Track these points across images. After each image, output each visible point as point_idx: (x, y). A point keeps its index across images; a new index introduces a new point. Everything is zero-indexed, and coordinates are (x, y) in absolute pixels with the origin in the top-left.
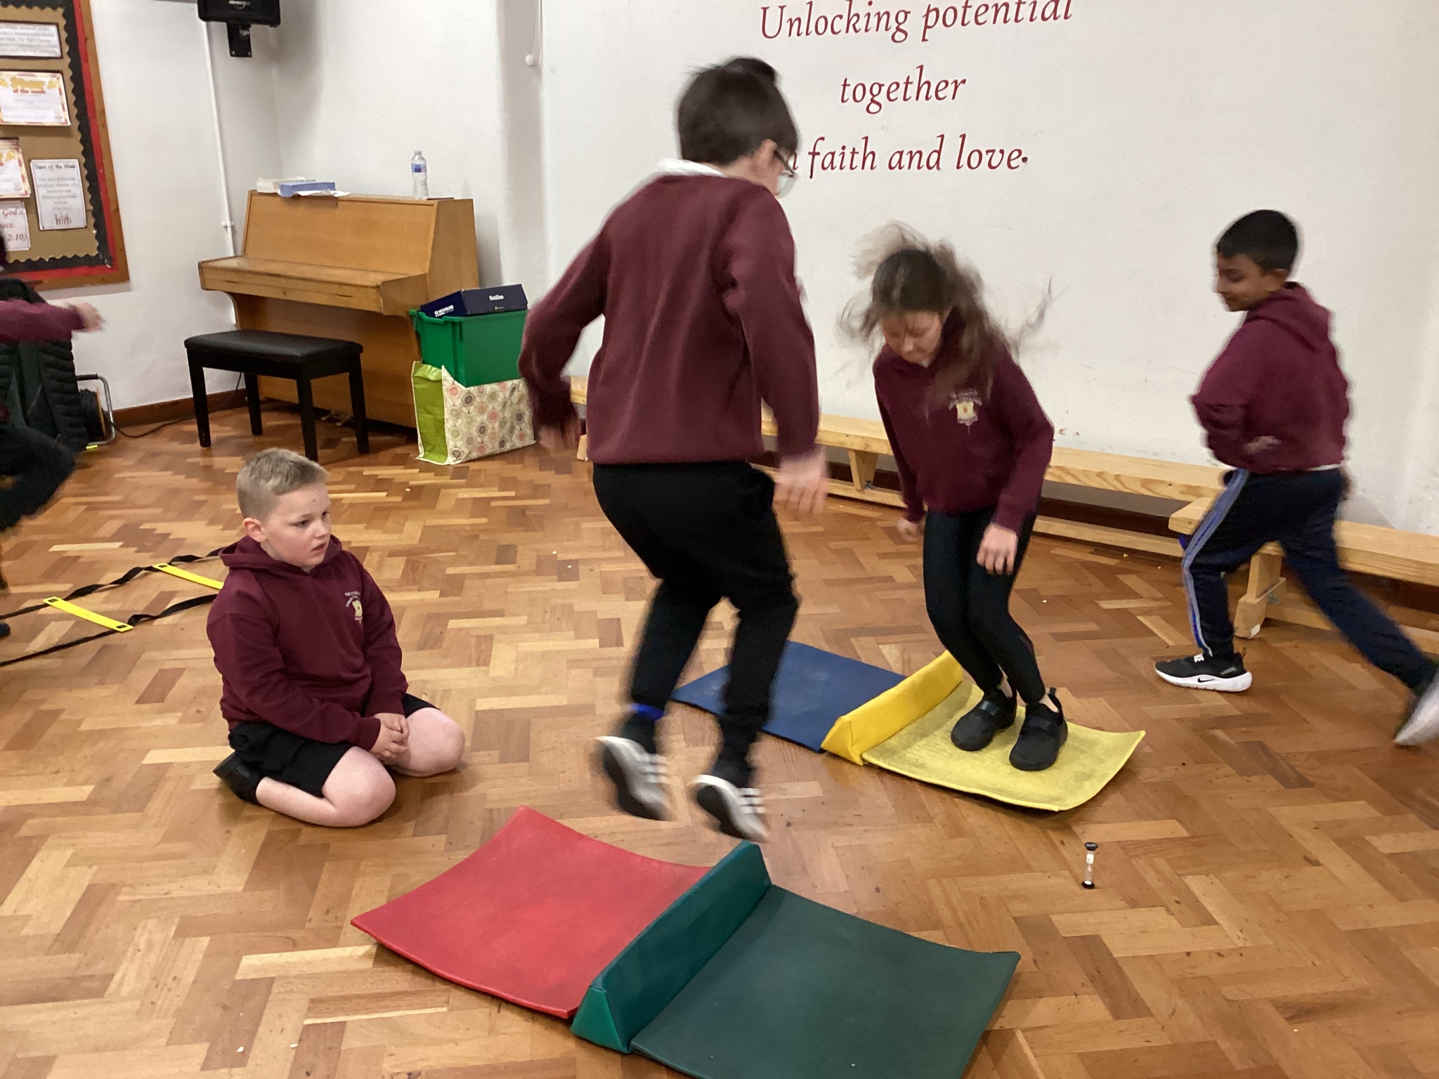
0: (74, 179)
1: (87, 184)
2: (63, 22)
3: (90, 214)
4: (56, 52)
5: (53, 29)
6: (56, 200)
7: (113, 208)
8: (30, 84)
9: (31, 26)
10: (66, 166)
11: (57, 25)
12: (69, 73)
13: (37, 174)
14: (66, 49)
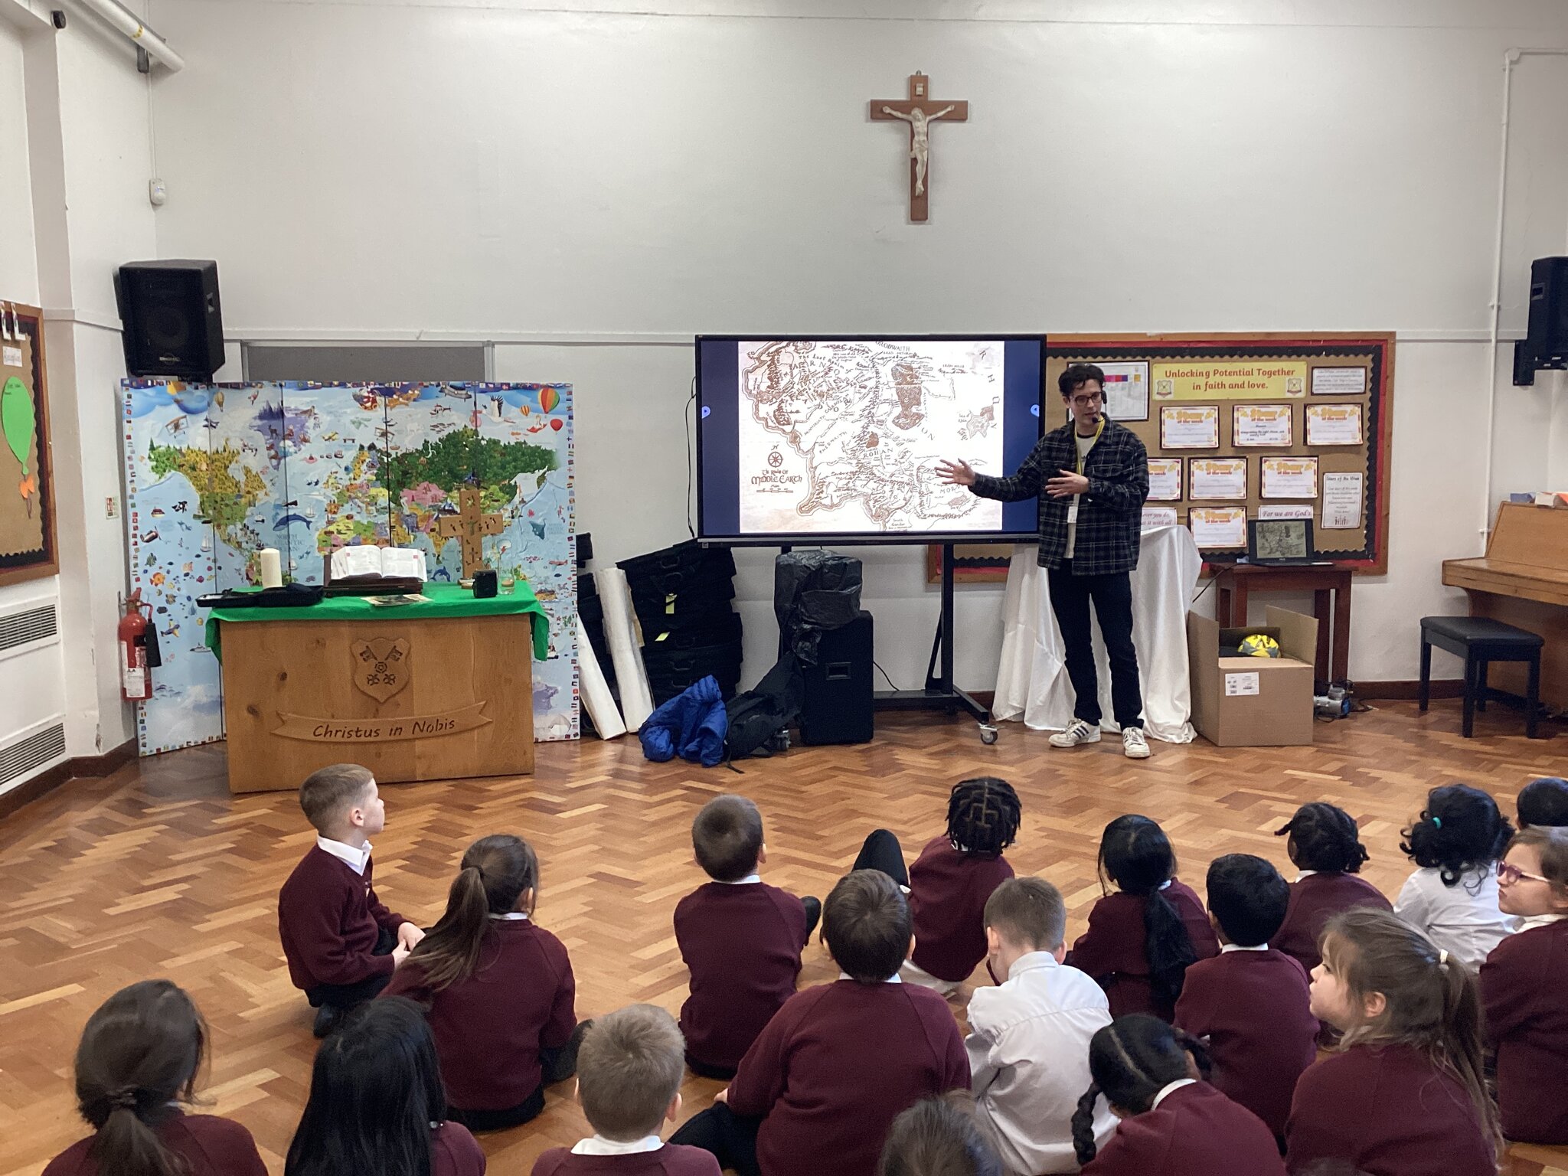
0: (1356, 489)
1: (1367, 493)
2: (1370, 365)
3: (1364, 517)
4: (1362, 388)
5: (1362, 371)
6: (1339, 505)
7: (1384, 513)
8: (1335, 413)
9: (1345, 370)
10: (1352, 479)
11: (1366, 368)
12: (1368, 405)
13: (1328, 484)
14: (1370, 385)
